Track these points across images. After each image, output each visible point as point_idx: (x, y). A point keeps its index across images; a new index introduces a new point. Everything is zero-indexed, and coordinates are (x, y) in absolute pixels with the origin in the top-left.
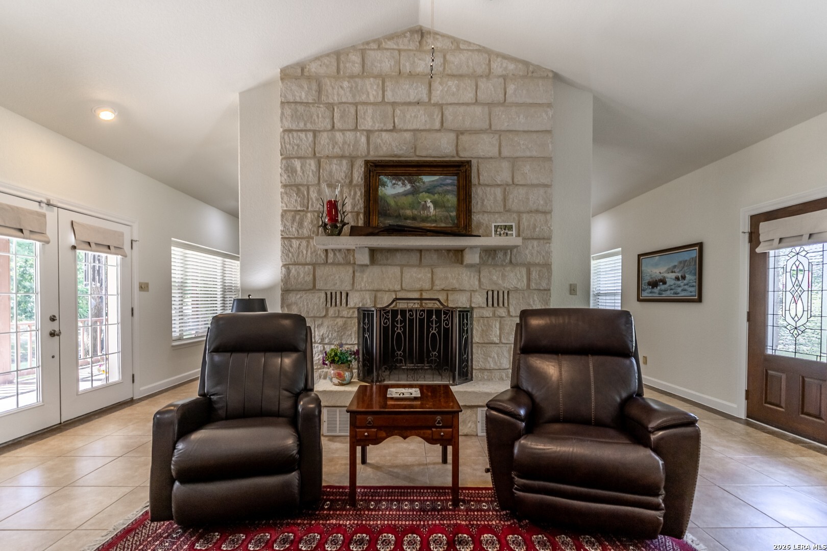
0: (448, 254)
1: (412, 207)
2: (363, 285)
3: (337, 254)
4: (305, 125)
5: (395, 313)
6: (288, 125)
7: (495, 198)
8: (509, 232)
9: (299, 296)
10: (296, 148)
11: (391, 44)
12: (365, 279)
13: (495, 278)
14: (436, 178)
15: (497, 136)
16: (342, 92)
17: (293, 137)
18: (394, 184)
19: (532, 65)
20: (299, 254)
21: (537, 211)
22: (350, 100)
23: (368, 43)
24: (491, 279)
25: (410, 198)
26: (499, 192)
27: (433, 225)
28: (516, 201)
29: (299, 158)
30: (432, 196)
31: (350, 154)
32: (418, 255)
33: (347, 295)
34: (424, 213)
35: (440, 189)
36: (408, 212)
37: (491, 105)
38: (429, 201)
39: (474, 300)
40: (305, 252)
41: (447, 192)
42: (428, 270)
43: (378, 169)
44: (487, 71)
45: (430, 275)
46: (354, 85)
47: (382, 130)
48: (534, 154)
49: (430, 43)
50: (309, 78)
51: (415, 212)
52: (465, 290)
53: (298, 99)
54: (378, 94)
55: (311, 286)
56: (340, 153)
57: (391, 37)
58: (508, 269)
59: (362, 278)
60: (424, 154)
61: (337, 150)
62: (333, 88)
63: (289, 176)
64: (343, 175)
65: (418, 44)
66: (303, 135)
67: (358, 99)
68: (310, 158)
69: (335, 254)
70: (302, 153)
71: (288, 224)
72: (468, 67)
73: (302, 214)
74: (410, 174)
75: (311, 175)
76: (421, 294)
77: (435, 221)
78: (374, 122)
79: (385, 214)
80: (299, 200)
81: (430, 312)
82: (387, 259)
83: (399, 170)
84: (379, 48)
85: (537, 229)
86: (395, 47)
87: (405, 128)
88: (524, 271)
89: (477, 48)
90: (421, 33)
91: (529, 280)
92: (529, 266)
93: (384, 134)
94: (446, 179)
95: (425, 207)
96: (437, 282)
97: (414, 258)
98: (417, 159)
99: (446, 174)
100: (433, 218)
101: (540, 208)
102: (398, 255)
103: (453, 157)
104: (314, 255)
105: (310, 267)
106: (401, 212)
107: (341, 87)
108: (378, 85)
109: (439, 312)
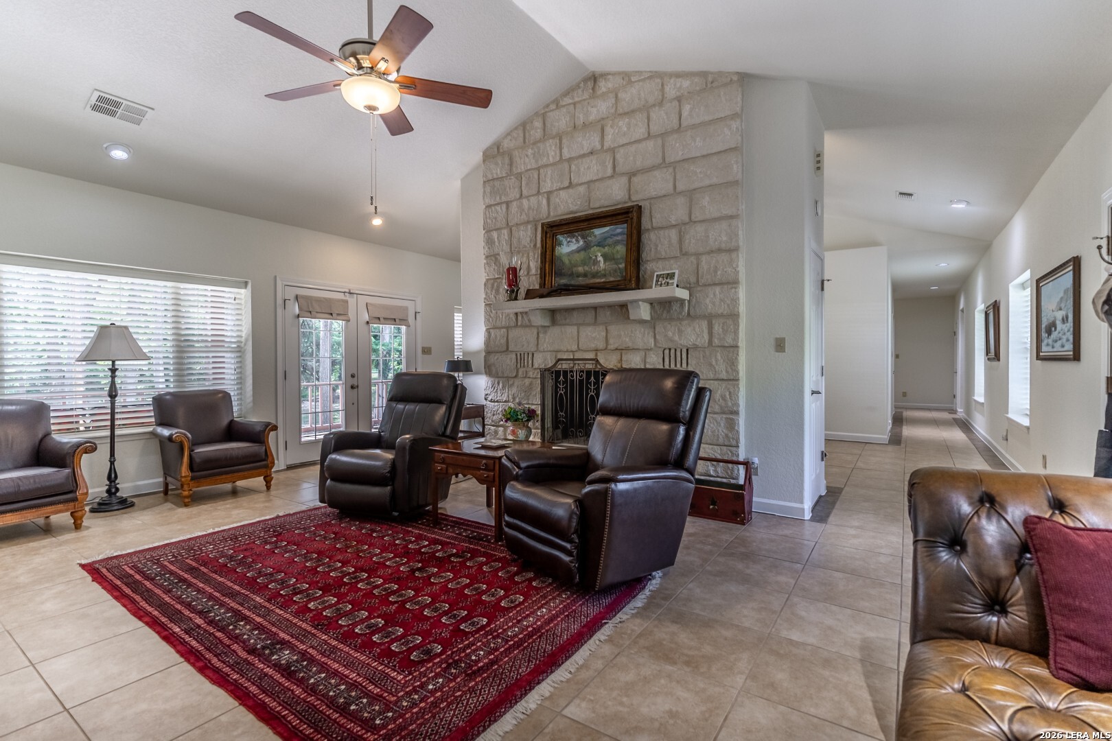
0: (621, 310)
1: (584, 263)
2: (545, 346)
3: (525, 316)
4: (500, 198)
5: (558, 373)
6: (488, 201)
7: (670, 241)
9: (496, 357)
10: (494, 221)
11: (567, 100)
12: (547, 340)
13: (670, 334)
14: (607, 229)
15: (671, 170)
16: (527, 160)
17: (492, 211)
18: (569, 242)
19: (712, 73)
20: (497, 319)
21: (720, 250)
22: (534, 166)
23: (547, 106)
24: (666, 336)
25: (582, 254)
26: (673, 234)
27: (603, 280)
28: (693, 241)
29: (496, 230)
30: (602, 249)
31: (534, 219)
32: (593, 312)
33: (533, 354)
34: (594, 269)
35: (610, 241)
36: (580, 269)
37: (663, 135)
38: (599, 255)
39: (648, 360)
40: (501, 316)
41: (617, 242)
42: (602, 328)
43: (554, 228)
44: (660, 97)
45: (604, 334)
46: (536, 150)
47: (560, 189)
48: (715, 180)
49: (603, 86)
50: (504, 153)
51: (586, 268)
52: (638, 349)
53: (495, 176)
54: (556, 154)
55: (505, 348)
56: (526, 219)
57: (567, 93)
58: (685, 322)
59: (545, 339)
60: (597, 205)
61: (524, 217)
62: (521, 158)
63: (489, 248)
64: (528, 239)
65: (591, 91)
66: (498, 208)
67: (540, 163)
68: (505, 228)
69: (522, 317)
70: (499, 225)
71: (489, 292)
72: (639, 99)
73: (499, 281)
74: (583, 230)
75: (505, 244)
77: (605, 276)
78: (552, 183)
79: (560, 274)
80: (496, 268)
81: (589, 373)
82: (565, 319)
83: (572, 227)
84: (558, 107)
85: (719, 273)
86: (571, 101)
87: (580, 182)
88: (704, 324)
89: (649, 74)
90: (594, 78)
91: (711, 334)
92: (710, 318)
93: (561, 192)
94: (617, 228)
95: (596, 262)
96: (611, 341)
97: (590, 316)
98: (591, 212)
99: (616, 224)
100: (603, 272)
101: (723, 246)
102: (575, 314)
103: (625, 203)
104: (507, 318)
105: (505, 330)
106: (574, 269)
107: (527, 156)
108: (556, 145)
109: (596, 373)
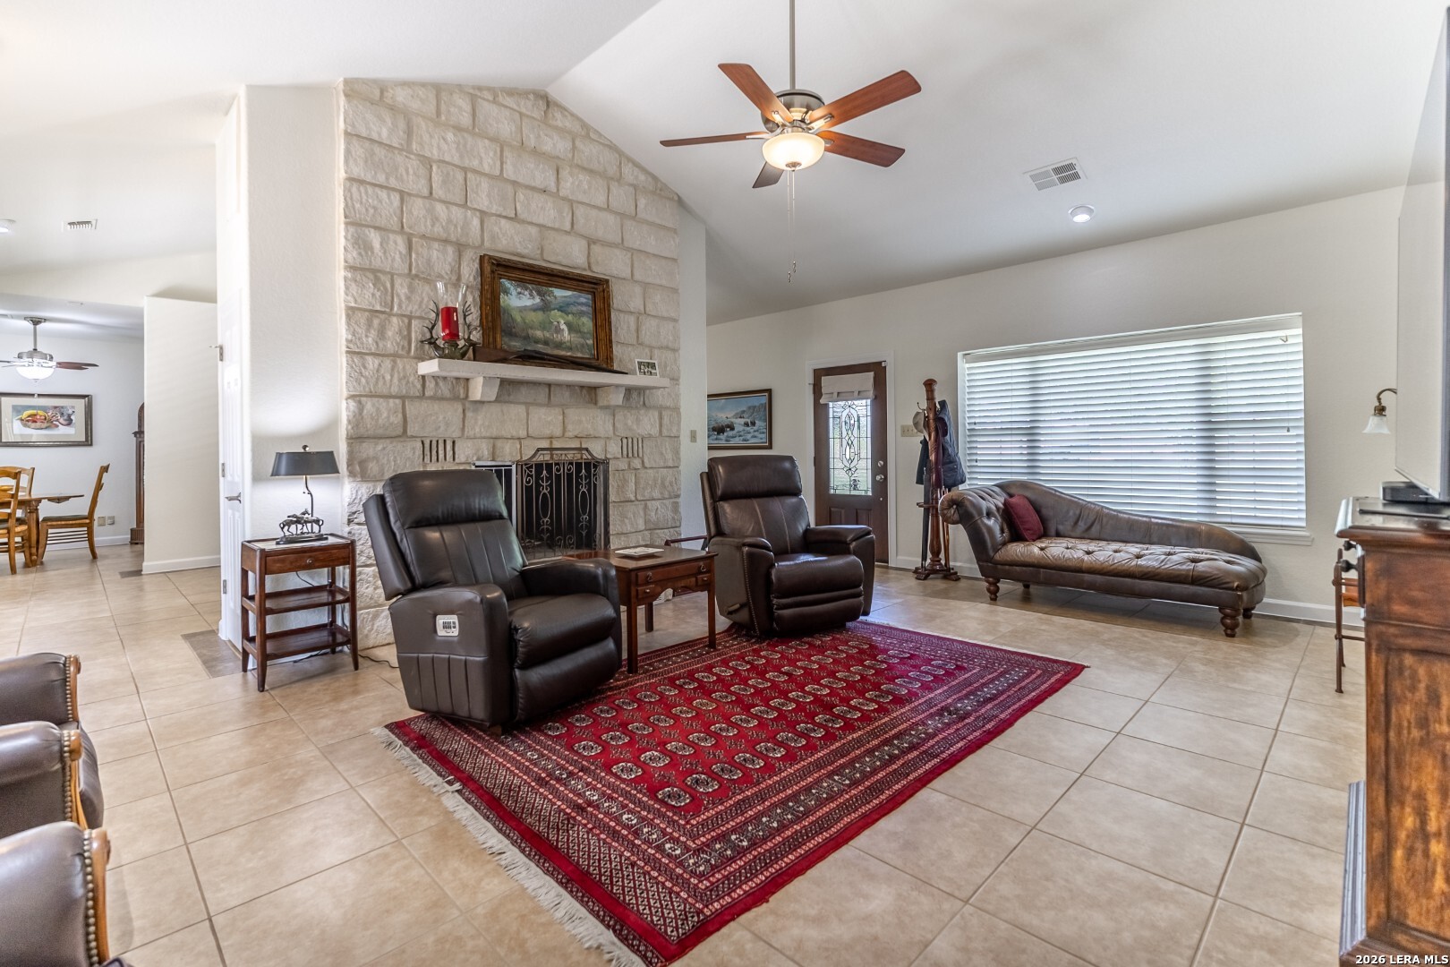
0: (581, 391)
1: (543, 327)
2: (477, 430)
3: (441, 384)
4: (387, 179)
5: (539, 466)
6: (358, 171)
7: (628, 327)
8: (653, 371)
9: (380, 447)
10: (371, 211)
11: (509, 101)
12: (480, 422)
13: (629, 422)
14: (569, 293)
15: (629, 254)
16: (445, 147)
17: (366, 192)
18: (520, 293)
19: (662, 182)
20: (377, 379)
21: (667, 348)
22: (456, 161)
23: (480, 89)
24: (626, 424)
25: (539, 316)
26: (632, 319)
27: (569, 354)
28: (648, 333)
29: (376, 228)
30: (565, 316)
31: (458, 240)
32: (547, 390)
33: (454, 442)
34: (557, 337)
35: (574, 309)
36: (539, 334)
37: (622, 215)
38: (562, 322)
39: (609, 449)
40: (388, 377)
41: (582, 313)
42: (557, 411)
43: (500, 268)
44: (618, 174)
45: (561, 417)
46: (461, 141)
47: (500, 216)
48: (664, 282)
49: (559, 120)
50: (392, 108)
51: (547, 335)
52: (600, 437)
53: (375, 136)
54: (495, 163)
55: (399, 431)
56: (444, 236)
57: (511, 92)
58: (642, 412)
59: (476, 419)
60: (552, 259)
61: (438, 230)
62: (431, 137)
63: (360, 254)
64: (448, 268)
65: (543, 113)
66: (383, 194)
67: (466, 163)
68: (394, 232)
69: (437, 384)
70: (382, 222)
71: (361, 331)
72: (599, 162)
73: (383, 316)
74: (539, 283)
75: (397, 257)
76: (551, 442)
77: (570, 349)
78: (491, 202)
79: (510, 333)
80: (378, 294)
81: (579, 465)
82: (509, 395)
83: (527, 276)
84: (495, 102)
85: (668, 369)
86: (515, 107)
87: (529, 220)
88: (656, 414)
89: (609, 143)
90: (548, 102)
91: (661, 425)
92: (661, 409)
93: (503, 221)
94: (580, 297)
95: (558, 330)
96: (570, 427)
97: (542, 395)
98: (544, 264)
99: (580, 291)
100: (568, 344)
101: (670, 345)
102: (524, 390)
103: (585, 270)
104: (404, 382)
105: (397, 401)
106: (530, 332)
107: (444, 139)
108: (495, 152)
109: (588, 465)
